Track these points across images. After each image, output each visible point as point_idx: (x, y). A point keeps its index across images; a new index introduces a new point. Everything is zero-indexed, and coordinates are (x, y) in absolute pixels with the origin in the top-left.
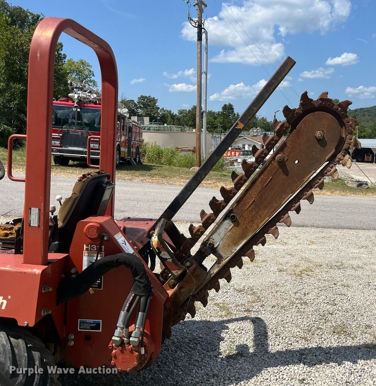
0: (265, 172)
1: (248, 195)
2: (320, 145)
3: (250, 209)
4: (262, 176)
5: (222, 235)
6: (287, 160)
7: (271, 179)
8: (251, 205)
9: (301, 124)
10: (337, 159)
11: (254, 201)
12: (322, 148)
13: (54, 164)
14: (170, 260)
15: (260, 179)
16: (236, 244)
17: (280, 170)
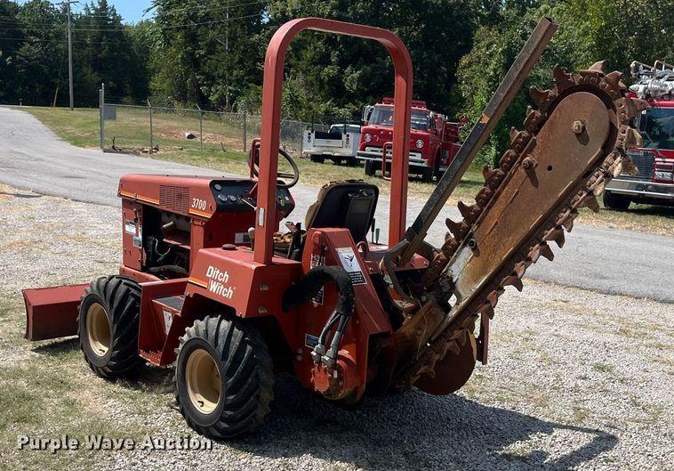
0: (510, 183)
1: (489, 214)
2: (580, 142)
3: (492, 233)
4: (507, 188)
5: (461, 266)
6: (537, 165)
7: (517, 193)
8: (493, 227)
9: (555, 112)
10: (605, 164)
11: (496, 223)
12: (583, 146)
13: (603, 207)
14: (392, 286)
15: (504, 193)
16: (476, 281)
17: (528, 180)
